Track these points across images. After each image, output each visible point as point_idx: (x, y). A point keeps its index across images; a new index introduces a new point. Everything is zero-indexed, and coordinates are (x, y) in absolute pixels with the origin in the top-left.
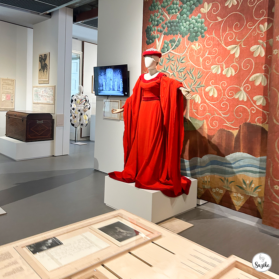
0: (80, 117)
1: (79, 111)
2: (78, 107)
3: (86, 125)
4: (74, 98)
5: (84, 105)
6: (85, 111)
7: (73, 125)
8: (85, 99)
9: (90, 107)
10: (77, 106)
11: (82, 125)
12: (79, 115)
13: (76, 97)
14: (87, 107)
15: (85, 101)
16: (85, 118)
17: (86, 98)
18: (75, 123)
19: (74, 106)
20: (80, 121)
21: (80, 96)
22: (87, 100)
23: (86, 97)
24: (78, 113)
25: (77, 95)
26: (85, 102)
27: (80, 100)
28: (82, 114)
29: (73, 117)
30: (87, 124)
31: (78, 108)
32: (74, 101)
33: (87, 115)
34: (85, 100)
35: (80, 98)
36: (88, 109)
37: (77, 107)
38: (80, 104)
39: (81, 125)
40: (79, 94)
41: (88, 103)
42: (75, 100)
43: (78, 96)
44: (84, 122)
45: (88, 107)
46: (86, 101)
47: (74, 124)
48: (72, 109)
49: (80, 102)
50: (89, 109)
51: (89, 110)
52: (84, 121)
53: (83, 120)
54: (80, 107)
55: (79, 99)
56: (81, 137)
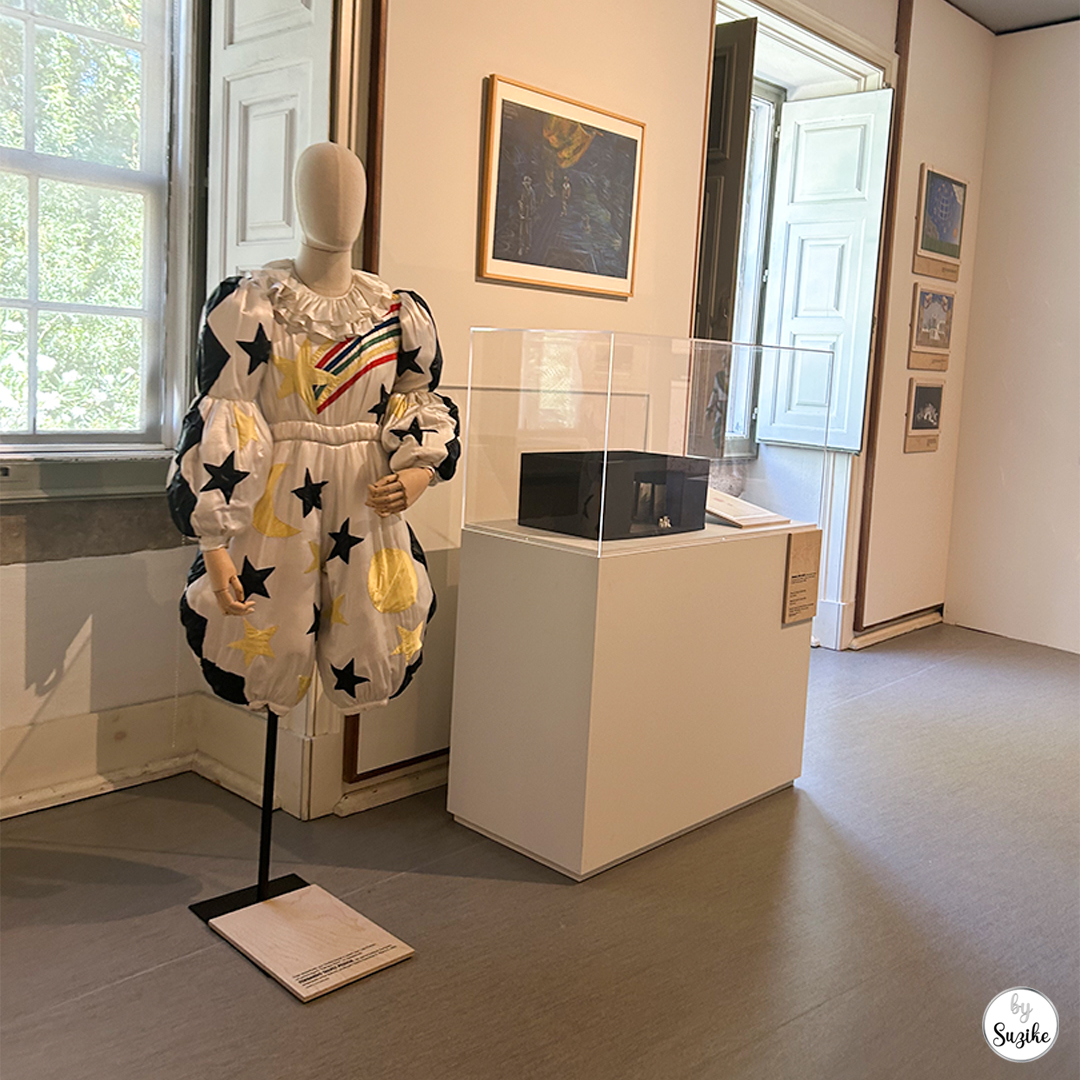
0: (323, 573)
1: (311, 495)
2: (296, 451)
3: (408, 679)
4: (234, 323)
5: (381, 422)
6: (391, 504)
7: (229, 687)
8: (399, 332)
9: (454, 447)
10: (284, 428)
11: (347, 679)
12: (309, 558)
13: (264, 312)
14: (419, 451)
15: (393, 364)
16: (394, 593)
17: (405, 321)
18: (260, 669)
19: (235, 428)
20: (315, 628)
21: (324, 292)
22: (426, 357)
23: (412, 316)
24: (292, 532)
25: (284, 281)
26: (387, 373)
27: (317, 353)
28: (342, 543)
29: (219, 593)
30: (411, 670)
31: (291, 466)
32: (239, 359)
33: (414, 542)
34: (389, 346)
35: (324, 331)
36: (428, 472)
37: (286, 447)
38: (324, 402)
39: (334, 680)
40: (316, 268)
41: (433, 385)
42: (259, 350)
43: (299, 290)
44: (370, 648)
45: (435, 445)
46: (406, 360)
47: (240, 681)
48: (206, 478)
49: (322, 377)
50: (446, 469)
51: (443, 485)
52: (380, 626)
53: (364, 621)
54: (324, 441)
55: (313, 337)
56: (350, 774)
